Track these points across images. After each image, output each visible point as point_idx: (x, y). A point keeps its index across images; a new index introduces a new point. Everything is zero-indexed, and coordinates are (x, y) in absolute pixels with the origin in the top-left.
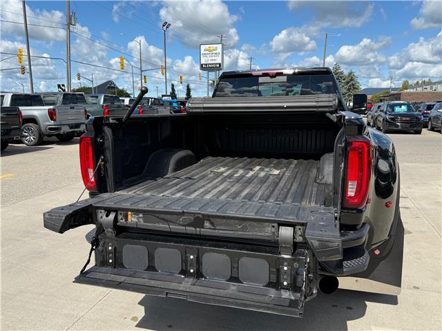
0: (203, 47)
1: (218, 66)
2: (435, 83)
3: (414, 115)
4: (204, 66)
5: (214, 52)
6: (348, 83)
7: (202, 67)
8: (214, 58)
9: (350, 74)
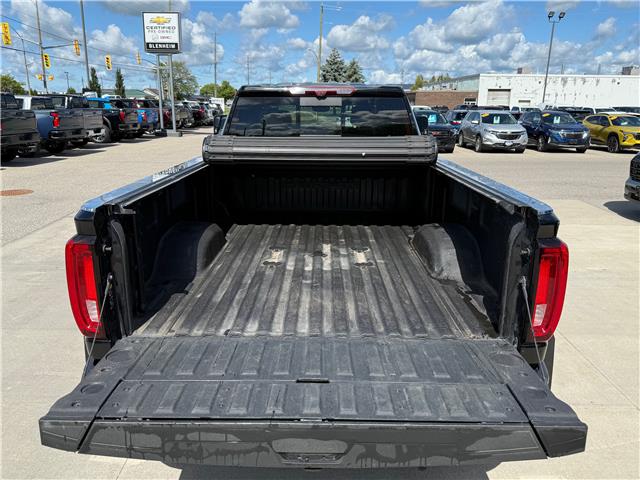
0: (148, 17)
1: (173, 46)
2: (454, 80)
3: (445, 128)
4: (150, 46)
5: (166, 25)
6: (350, 77)
7: (148, 47)
8: (166, 35)
9: (353, 64)
